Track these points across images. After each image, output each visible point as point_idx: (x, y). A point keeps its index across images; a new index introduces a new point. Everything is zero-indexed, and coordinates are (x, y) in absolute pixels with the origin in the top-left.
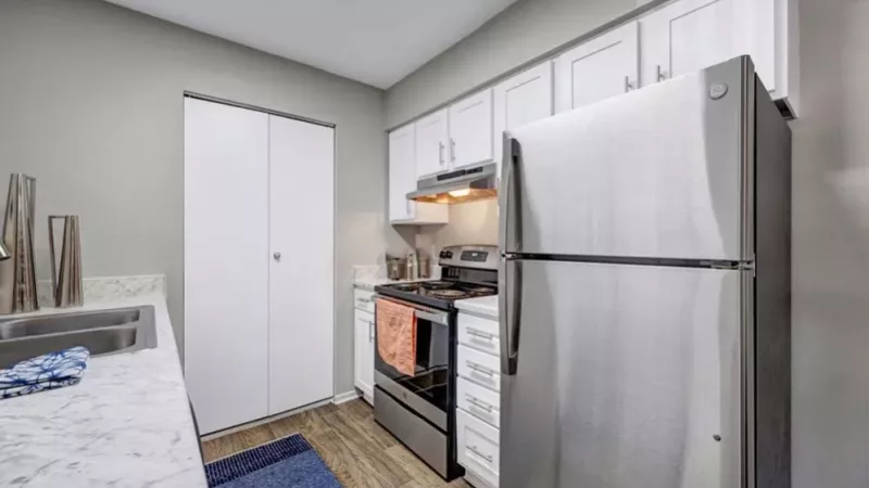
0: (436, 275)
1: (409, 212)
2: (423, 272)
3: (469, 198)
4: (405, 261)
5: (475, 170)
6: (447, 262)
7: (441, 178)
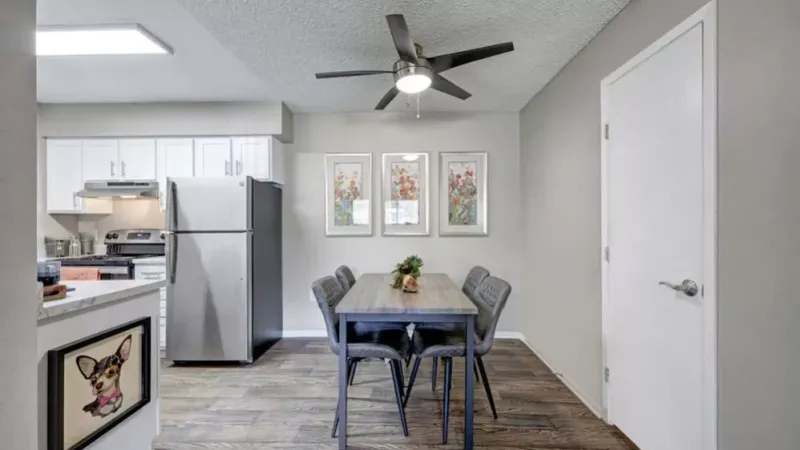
0: (101, 250)
1: (75, 205)
2: (87, 250)
3: (137, 199)
4: (69, 243)
5: (143, 184)
6: (113, 241)
7: (110, 184)
